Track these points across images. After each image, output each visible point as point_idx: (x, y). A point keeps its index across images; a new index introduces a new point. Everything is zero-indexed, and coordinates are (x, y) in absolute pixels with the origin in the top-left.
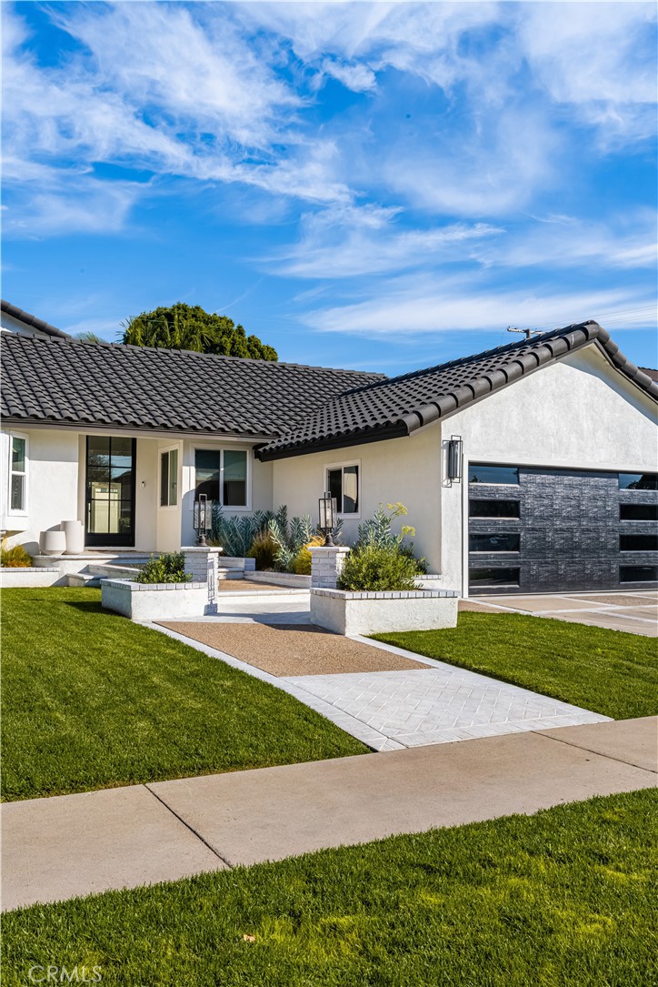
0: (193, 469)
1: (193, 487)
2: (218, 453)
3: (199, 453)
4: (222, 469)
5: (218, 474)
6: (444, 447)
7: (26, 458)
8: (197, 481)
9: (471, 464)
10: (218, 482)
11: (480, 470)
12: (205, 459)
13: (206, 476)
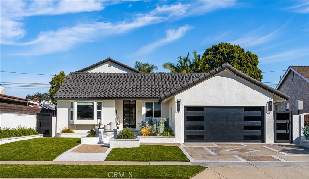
0: (145, 108)
1: (145, 112)
2: (152, 103)
3: (147, 104)
4: (153, 108)
5: (152, 109)
6: (176, 102)
7: (102, 107)
8: (146, 111)
9: (185, 107)
10: (152, 111)
11: (188, 109)
12: (148, 105)
13: (149, 110)
